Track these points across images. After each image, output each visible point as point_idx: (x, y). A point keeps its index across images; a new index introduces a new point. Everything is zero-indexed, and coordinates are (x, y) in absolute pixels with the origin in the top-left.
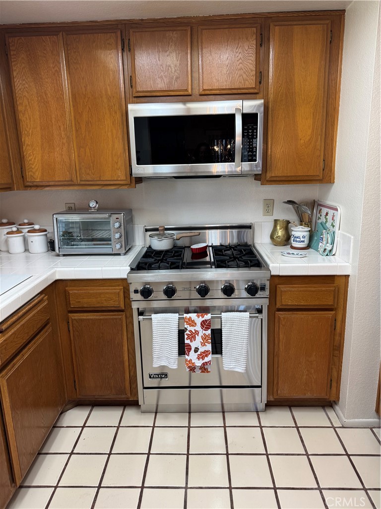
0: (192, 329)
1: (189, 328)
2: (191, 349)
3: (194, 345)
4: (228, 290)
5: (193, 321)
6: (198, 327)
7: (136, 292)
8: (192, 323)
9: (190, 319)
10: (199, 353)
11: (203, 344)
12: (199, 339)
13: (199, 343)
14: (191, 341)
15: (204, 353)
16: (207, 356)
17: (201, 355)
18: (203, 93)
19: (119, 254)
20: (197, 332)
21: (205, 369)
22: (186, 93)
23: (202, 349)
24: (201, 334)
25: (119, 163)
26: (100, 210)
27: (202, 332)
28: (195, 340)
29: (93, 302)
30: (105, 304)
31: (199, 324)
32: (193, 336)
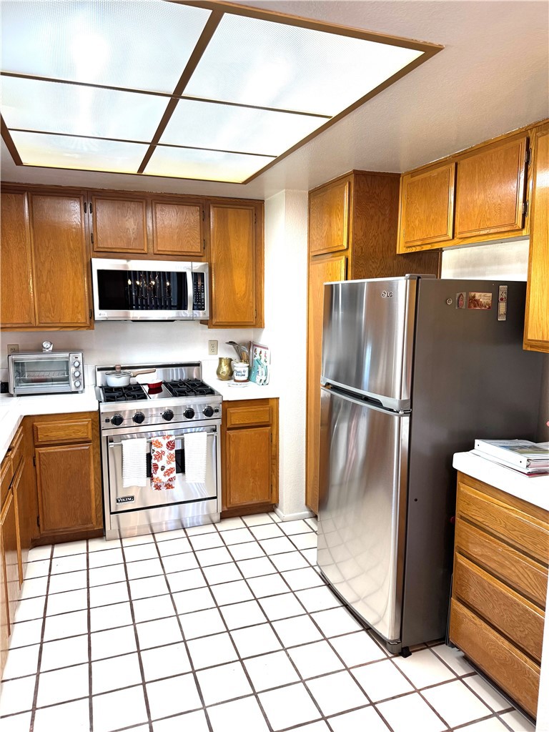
0: (159, 450)
1: (156, 449)
2: (158, 468)
3: (160, 465)
4: (190, 414)
5: (159, 443)
6: (164, 448)
7: (107, 421)
8: (159, 445)
9: (157, 441)
10: (165, 470)
11: (169, 463)
12: (165, 458)
13: (166, 462)
14: (158, 461)
15: (169, 470)
16: (171, 472)
17: (167, 472)
18: (157, 252)
19: (77, 392)
20: (163, 453)
21: (170, 486)
22: (143, 252)
23: (167, 467)
24: (167, 454)
26: (54, 351)
27: (167, 452)
28: (161, 459)
29: (62, 435)
30: (74, 436)
31: (165, 446)
32: (159, 456)
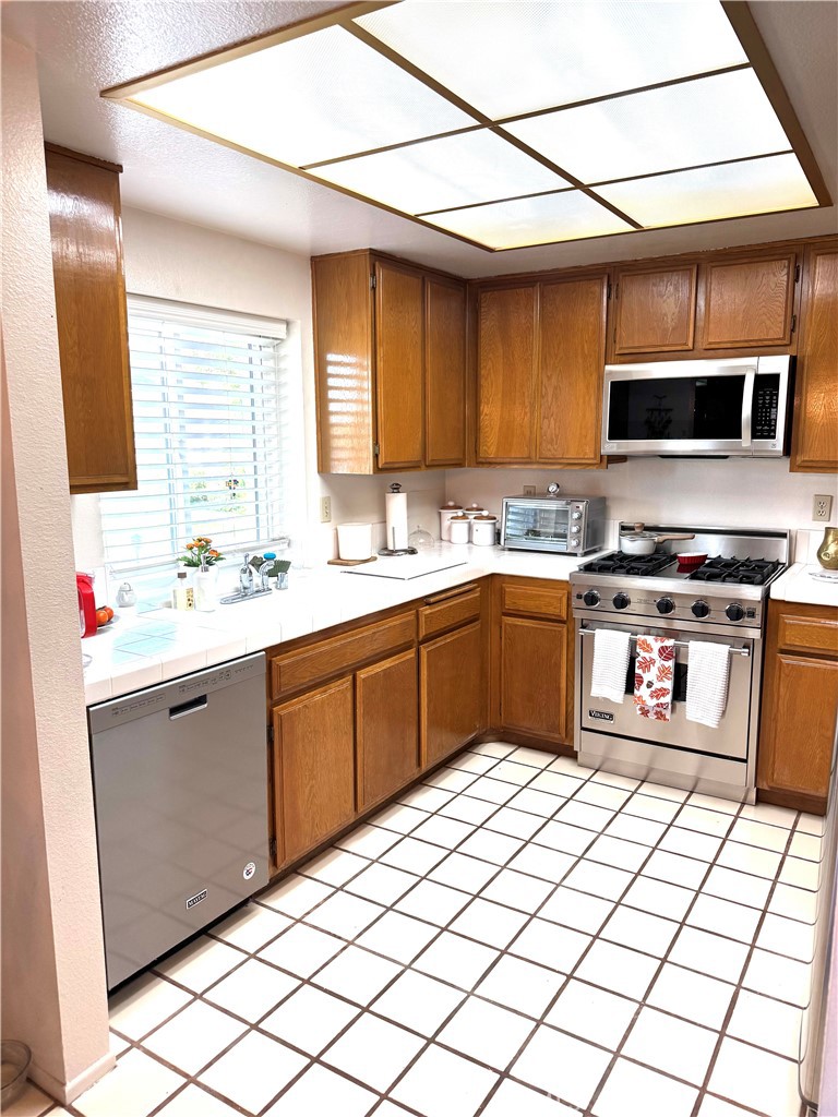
0: (647, 655)
1: (642, 654)
2: (642, 682)
3: (647, 677)
4: (701, 610)
5: (648, 645)
6: (655, 655)
7: (579, 597)
8: (648, 649)
9: (644, 642)
10: (653, 689)
11: (660, 679)
12: (654, 670)
13: (656, 676)
14: (644, 672)
15: (660, 690)
16: (663, 695)
17: (655, 692)
18: (708, 347)
19: (575, 555)
20: (653, 661)
21: (662, 715)
22: (685, 348)
23: (657, 685)
24: (658, 664)
25: (588, 438)
26: (559, 496)
27: (659, 662)
28: (649, 671)
29: (531, 606)
30: (544, 610)
31: (656, 651)
32: (647, 665)
